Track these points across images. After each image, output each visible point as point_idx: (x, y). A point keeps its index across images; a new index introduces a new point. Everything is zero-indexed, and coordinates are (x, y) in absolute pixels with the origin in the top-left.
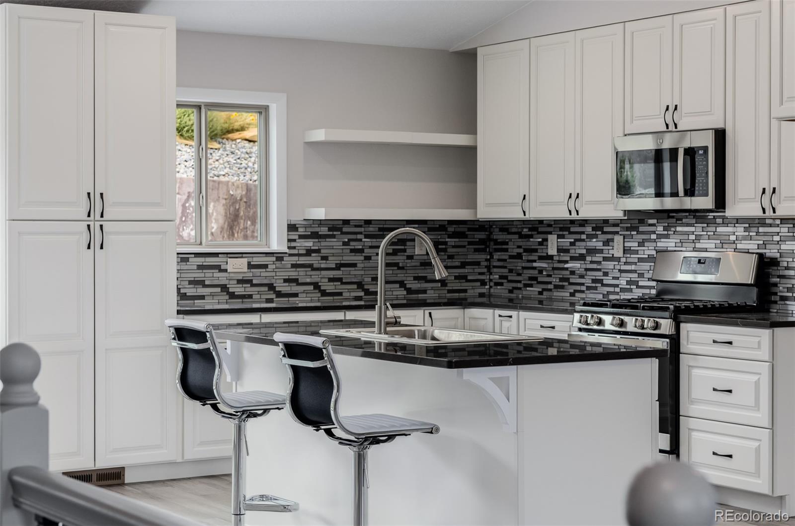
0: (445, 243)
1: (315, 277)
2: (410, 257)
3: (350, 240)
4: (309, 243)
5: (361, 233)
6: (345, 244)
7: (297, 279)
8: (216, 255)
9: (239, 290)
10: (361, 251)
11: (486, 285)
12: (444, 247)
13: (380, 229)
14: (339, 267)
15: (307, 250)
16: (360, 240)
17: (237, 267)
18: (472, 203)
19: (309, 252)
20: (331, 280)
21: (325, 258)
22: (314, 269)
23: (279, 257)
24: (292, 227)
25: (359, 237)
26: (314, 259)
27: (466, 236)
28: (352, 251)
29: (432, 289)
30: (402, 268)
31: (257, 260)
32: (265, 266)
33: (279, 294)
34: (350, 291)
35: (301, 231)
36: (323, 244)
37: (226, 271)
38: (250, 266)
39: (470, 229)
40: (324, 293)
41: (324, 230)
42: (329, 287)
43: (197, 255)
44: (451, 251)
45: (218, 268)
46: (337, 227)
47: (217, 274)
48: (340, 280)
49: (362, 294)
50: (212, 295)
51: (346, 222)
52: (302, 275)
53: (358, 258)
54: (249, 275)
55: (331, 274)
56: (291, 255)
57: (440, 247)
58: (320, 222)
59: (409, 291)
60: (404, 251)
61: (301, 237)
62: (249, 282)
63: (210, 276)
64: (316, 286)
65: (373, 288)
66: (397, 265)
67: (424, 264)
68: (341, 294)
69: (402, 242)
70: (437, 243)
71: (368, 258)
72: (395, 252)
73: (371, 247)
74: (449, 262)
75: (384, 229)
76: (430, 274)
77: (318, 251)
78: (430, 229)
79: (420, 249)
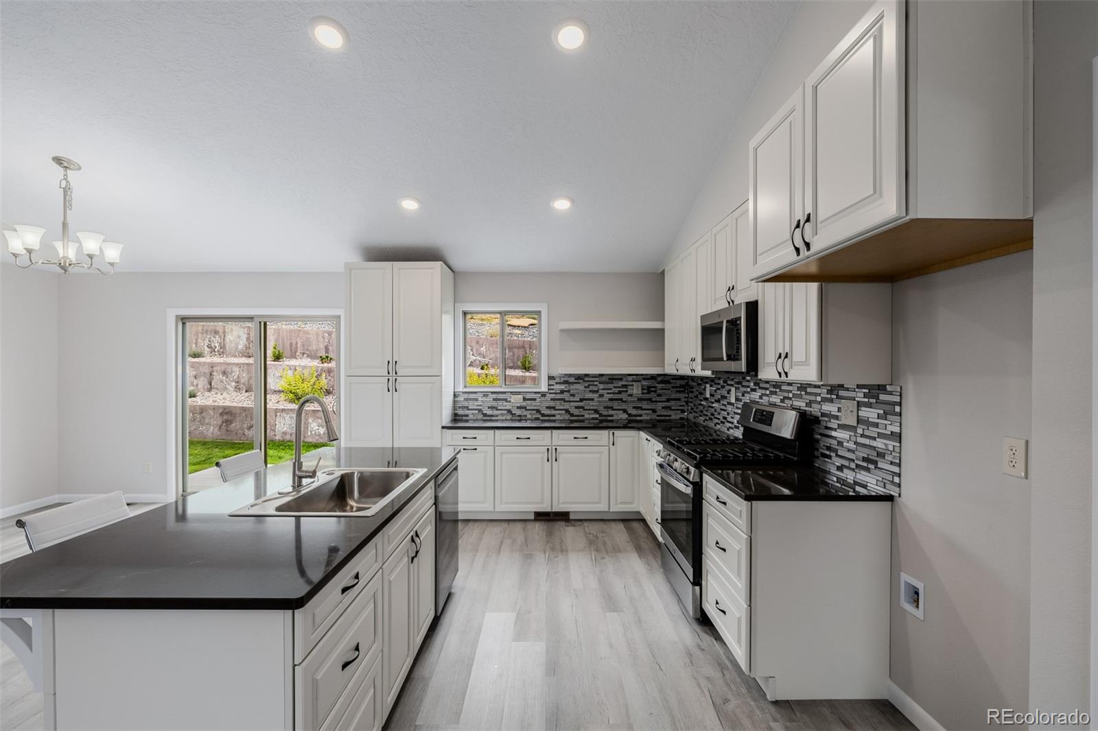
0: (656, 387)
1: (566, 406)
2: (631, 395)
3: (589, 385)
4: (563, 387)
5: (597, 381)
6: (585, 387)
8: (505, 393)
9: (518, 412)
10: (597, 391)
11: (685, 412)
12: (654, 389)
13: (610, 379)
14: (581, 400)
15: (561, 391)
16: (597, 385)
17: (517, 400)
18: (662, 363)
19: (562, 392)
20: (576, 408)
21: (573, 395)
22: (565, 401)
23: (544, 395)
24: (550, 378)
25: (596, 383)
26: (566, 396)
27: (670, 383)
28: (590, 391)
29: (646, 414)
30: (625, 402)
31: (528, 396)
32: (535, 399)
33: (543, 415)
34: (589, 414)
35: (557, 380)
36: (572, 387)
37: (510, 402)
38: (525, 399)
39: (673, 379)
40: (572, 415)
41: (572, 380)
42: (576, 412)
43: (492, 393)
44: (659, 392)
45: (506, 400)
46: (580, 378)
47: (505, 403)
48: (583, 408)
49: (598, 416)
50: (502, 415)
51: (587, 375)
52: (558, 405)
53: (595, 396)
54: (524, 404)
55: (577, 404)
56: (550, 393)
57: (652, 389)
58: (570, 375)
59: (630, 415)
60: (627, 391)
61: (557, 383)
62: (525, 408)
63: (501, 405)
64: (567, 411)
65: (604, 413)
66: (621, 400)
67: (640, 400)
68: (583, 416)
69: (624, 386)
70: (649, 387)
71: (602, 396)
72: (620, 392)
73: (603, 389)
74: (658, 399)
75: (613, 378)
76: (645, 405)
77: (569, 391)
78: (644, 379)
79: (636, 390)
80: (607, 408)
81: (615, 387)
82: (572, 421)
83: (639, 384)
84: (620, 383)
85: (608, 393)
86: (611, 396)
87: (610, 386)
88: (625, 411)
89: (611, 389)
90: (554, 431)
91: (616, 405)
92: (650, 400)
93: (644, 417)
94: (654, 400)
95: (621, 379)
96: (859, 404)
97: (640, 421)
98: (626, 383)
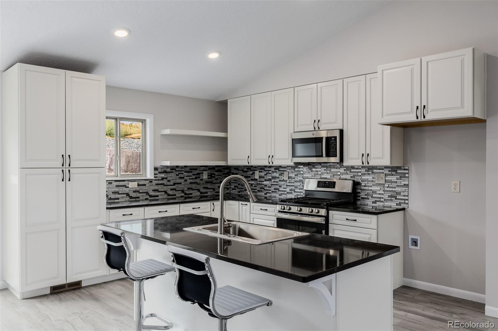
0: (214, 174)
1: (165, 188)
2: (202, 180)
3: (179, 174)
4: (163, 175)
5: (183, 171)
6: (177, 175)
7: (158, 190)
8: (124, 181)
9: (134, 195)
10: (183, 178)
11: (229, 189)
12: (214, 175)
13: (190, 169)
14: (174, 184)
15: (162, 178)
16: (183, 173)
17: (133, 185)
19: (163, 179)
20: (171, 190)
21: (169, 181)
22: (165, 185)
23: (151, 181)
24: (156, 169)
25: (182, 172)
26: (165, 182)
27: (222, 172)
28: (180, 178)
29: (210, 192)
30: (199, 184)
31: (141, 183)
32: (145, 185)
33: (151, 196)
34: (179, 194)
35: (160, 170)
36: (168, 175)
37: (128, 187)
38: (139, 185)
39: (223, 169)
40: (169, 195)
41: (169, 170)
42: (171, 193)
43: (116, 181)
44: (216, 177)
45: (125, 186)
46: (174, 169)
47: (124, 189)
48: (175, 189)
49: (183, 195)
50: (122, 197)
51: (177, 167)
52: (160, 188)
53: (182, 181)
54: (138, 189)
55: (172, 187)
56: (155, 180)
57: (213, 175)
58: (167, 167)
59: (201, 193)
60: (200, 177)
61: (159, 173)
62: (138, 191)
63: (121, 190)
64: (166, 192)
65: (188, 192)
66: (196, 183)
67: (207, 182)
68: (175, 195)
69: (198, 174)
70: (211, 174)
71: (186, 181)
72: (196, 178)
73: (187, 176)
74: (216, 181)
75: (192, 169)
76: (209, 186)
77: (166, 178)
78: (209, 169)
79: (205, 176)
80: (189, 189)
81: (193, 175)
82: (169, 199)
83: (207, 172)
84: (196, 172)
85: (190, 179)
86: (191, 181)
87: (191, 174)
88: (199, 190)
89: (191, 176)
90: (181, 205)
91: (194, 186)
92: (211, 182)
93: (209, 194)
94: (214, 182)
95: (196, 169)
96: (386, 175)
97: (207, 197)
98: (200, 172)
